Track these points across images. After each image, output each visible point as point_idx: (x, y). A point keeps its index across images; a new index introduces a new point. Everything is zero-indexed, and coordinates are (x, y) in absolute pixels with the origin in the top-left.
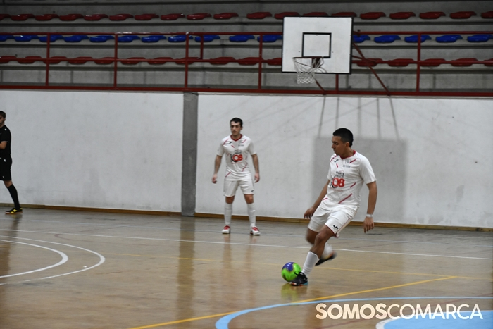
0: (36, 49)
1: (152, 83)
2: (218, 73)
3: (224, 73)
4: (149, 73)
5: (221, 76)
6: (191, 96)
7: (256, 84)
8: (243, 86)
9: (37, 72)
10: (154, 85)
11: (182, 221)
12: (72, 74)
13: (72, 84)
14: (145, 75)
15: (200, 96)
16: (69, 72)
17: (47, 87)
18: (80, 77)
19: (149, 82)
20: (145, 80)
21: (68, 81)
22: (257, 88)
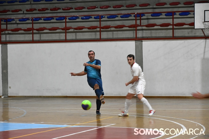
0: (54, 24)
1: (116, 37)
2: (150, 31)
3: (152, 31)
4: (114, 32)
5: (151, 33)
6: (139, 42)
7: (172, 35)
8: (163, 37)
9: (58, 34)
10: (118, 38)
11: (137, 100)
12: (76, 35)
13: (76, 39)
14: (113, 34)
15: (143, 42)
16: (75, 34)
17: (66, 41)
18: (80, 36)
19: (115, 36)
20: (113, 36)
21: (74, 38)
22: (172, 37)
